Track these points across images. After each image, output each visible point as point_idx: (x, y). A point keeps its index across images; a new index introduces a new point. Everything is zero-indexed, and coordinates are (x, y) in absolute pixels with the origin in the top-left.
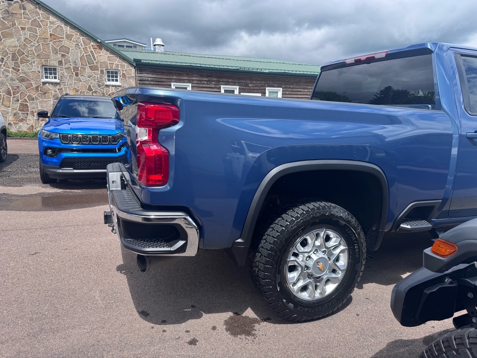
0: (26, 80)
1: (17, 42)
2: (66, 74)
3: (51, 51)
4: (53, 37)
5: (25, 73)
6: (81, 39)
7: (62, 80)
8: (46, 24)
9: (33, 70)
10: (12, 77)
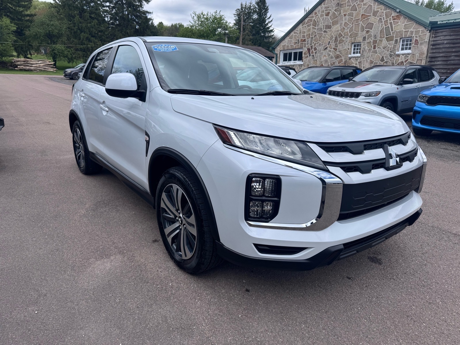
0: (339, 57)
1: (339, 27)
2: (367, 48)
3: (360, 29)
4: (363, 17)
5: (340, 51)
6: (384, 13)
7: (363, 54)
8: (360, 7)
9: (345, 48)
10: (332, 55)
